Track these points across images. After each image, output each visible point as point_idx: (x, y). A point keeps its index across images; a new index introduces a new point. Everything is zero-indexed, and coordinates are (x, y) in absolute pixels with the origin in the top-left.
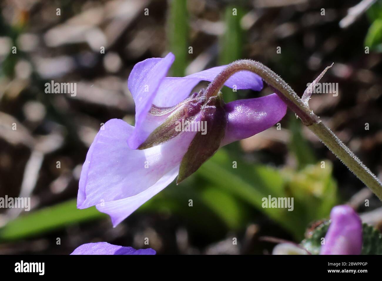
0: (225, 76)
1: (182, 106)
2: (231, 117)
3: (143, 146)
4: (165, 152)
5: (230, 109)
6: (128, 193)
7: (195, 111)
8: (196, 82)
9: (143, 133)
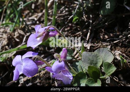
0: (49, 28)
1: (43, 32)
2: (50, 34)
3: (37, 38)
4: (40, 39)
5: (50, 33)
6: (35, 44)
7: (44, 33)
8: (45, 29)
9: (37, 36)
